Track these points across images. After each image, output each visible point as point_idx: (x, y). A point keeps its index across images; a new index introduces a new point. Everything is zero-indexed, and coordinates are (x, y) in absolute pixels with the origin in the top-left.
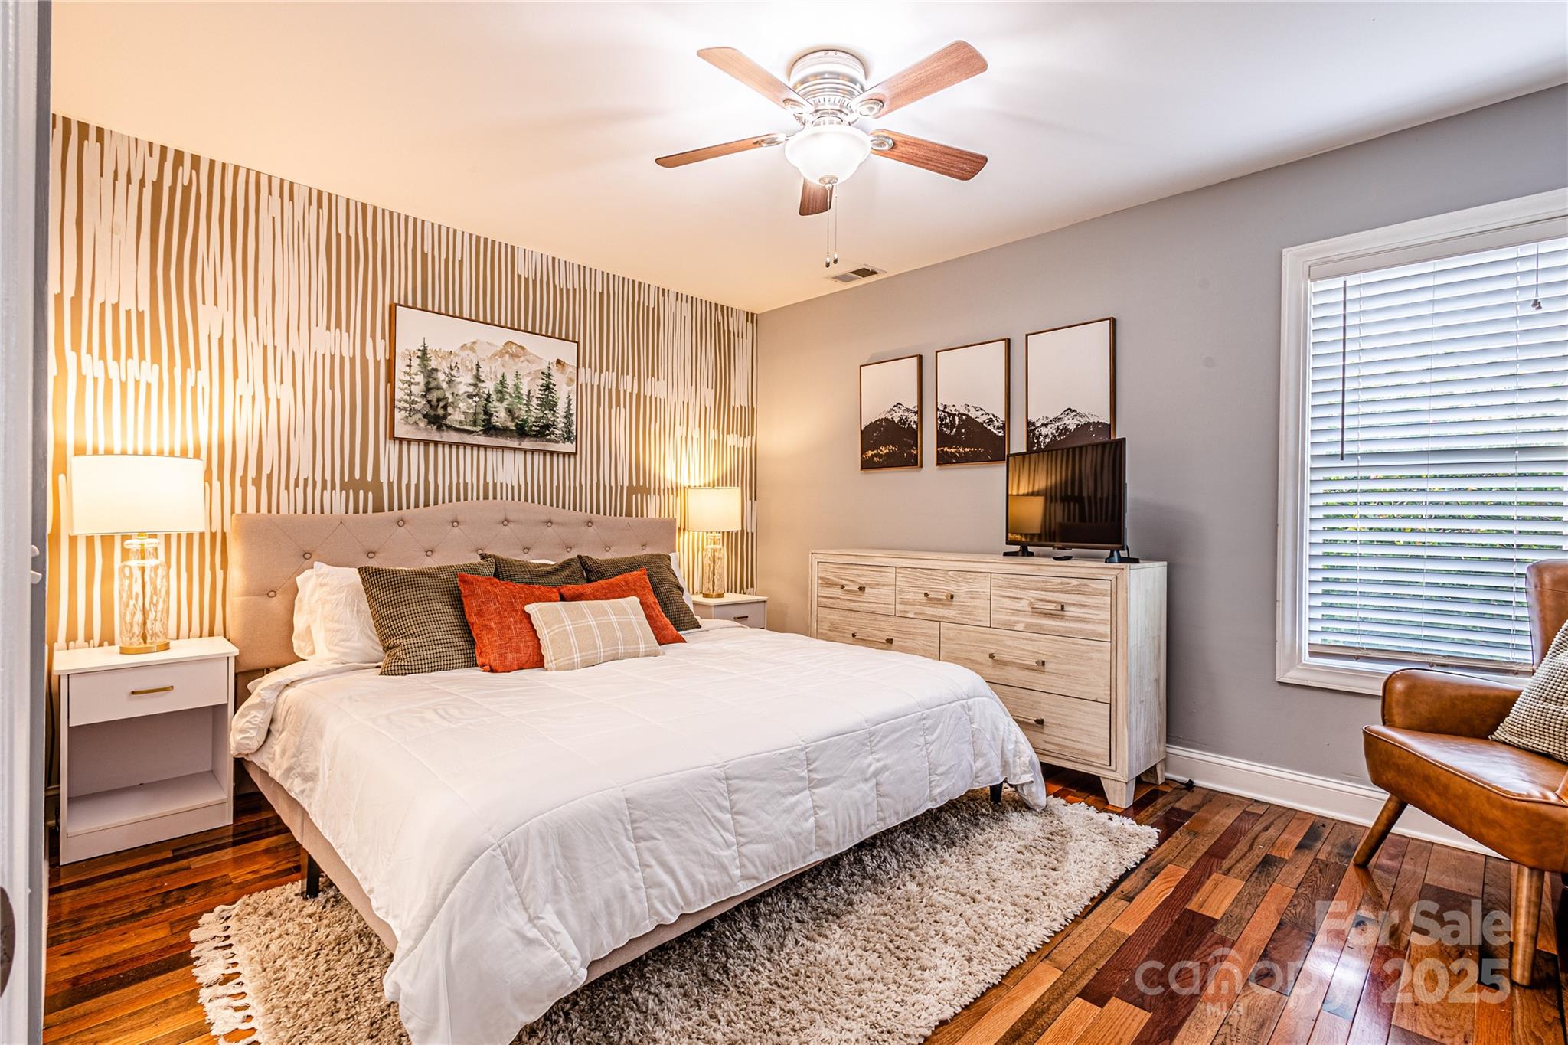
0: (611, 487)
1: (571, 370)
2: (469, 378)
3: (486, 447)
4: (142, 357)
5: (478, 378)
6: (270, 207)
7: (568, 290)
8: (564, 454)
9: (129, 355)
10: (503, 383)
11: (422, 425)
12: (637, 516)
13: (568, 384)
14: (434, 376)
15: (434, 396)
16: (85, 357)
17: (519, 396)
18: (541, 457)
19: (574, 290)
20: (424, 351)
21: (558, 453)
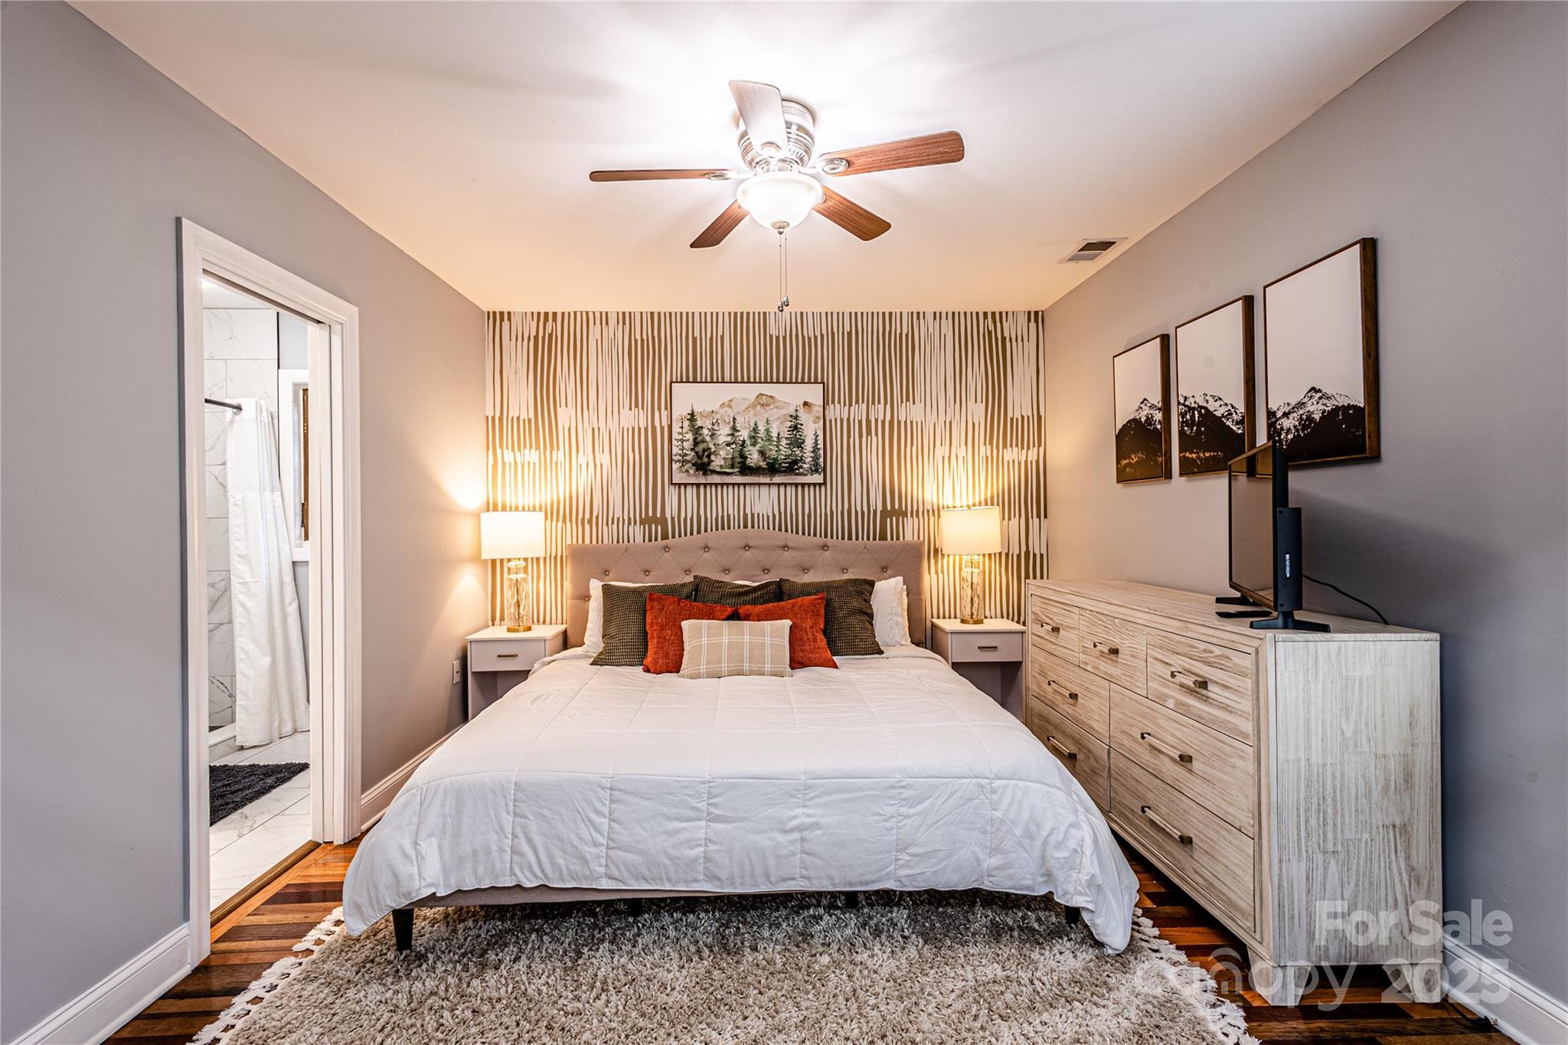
0: (863, 513)
1: (818, 410)
2: (727, 430)
3: (745, 485)
4: (531, 447)
5: (734, 429)
6: (595, 332)
7: (816, 337)
8: (815, 485)
9: (525, 447)
10: (755, 430)
11: (692, 472)
12: (892, 539)
13: (814, 423)
14: (700, 432)
15: (701, 447)
16: (505, 451)
17: (769, 439)
18: (794, 488)
19: (822, 336)
20: (692, 414)
21: (809, 485)
